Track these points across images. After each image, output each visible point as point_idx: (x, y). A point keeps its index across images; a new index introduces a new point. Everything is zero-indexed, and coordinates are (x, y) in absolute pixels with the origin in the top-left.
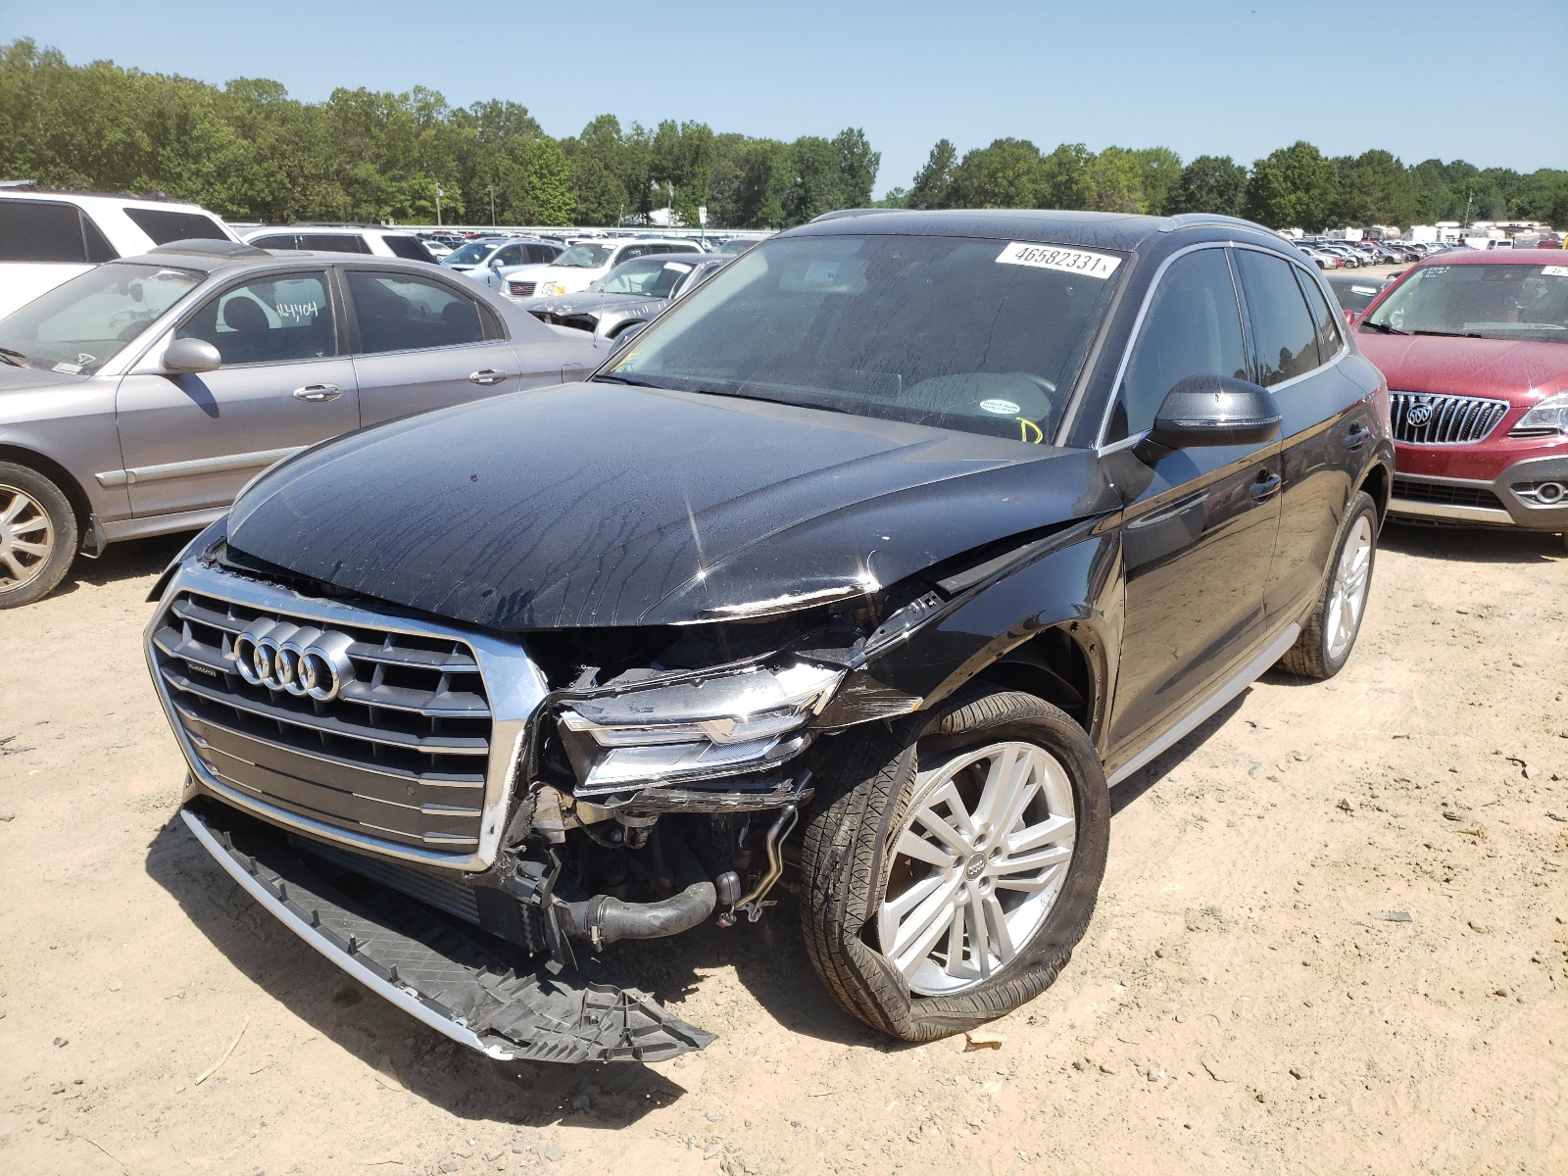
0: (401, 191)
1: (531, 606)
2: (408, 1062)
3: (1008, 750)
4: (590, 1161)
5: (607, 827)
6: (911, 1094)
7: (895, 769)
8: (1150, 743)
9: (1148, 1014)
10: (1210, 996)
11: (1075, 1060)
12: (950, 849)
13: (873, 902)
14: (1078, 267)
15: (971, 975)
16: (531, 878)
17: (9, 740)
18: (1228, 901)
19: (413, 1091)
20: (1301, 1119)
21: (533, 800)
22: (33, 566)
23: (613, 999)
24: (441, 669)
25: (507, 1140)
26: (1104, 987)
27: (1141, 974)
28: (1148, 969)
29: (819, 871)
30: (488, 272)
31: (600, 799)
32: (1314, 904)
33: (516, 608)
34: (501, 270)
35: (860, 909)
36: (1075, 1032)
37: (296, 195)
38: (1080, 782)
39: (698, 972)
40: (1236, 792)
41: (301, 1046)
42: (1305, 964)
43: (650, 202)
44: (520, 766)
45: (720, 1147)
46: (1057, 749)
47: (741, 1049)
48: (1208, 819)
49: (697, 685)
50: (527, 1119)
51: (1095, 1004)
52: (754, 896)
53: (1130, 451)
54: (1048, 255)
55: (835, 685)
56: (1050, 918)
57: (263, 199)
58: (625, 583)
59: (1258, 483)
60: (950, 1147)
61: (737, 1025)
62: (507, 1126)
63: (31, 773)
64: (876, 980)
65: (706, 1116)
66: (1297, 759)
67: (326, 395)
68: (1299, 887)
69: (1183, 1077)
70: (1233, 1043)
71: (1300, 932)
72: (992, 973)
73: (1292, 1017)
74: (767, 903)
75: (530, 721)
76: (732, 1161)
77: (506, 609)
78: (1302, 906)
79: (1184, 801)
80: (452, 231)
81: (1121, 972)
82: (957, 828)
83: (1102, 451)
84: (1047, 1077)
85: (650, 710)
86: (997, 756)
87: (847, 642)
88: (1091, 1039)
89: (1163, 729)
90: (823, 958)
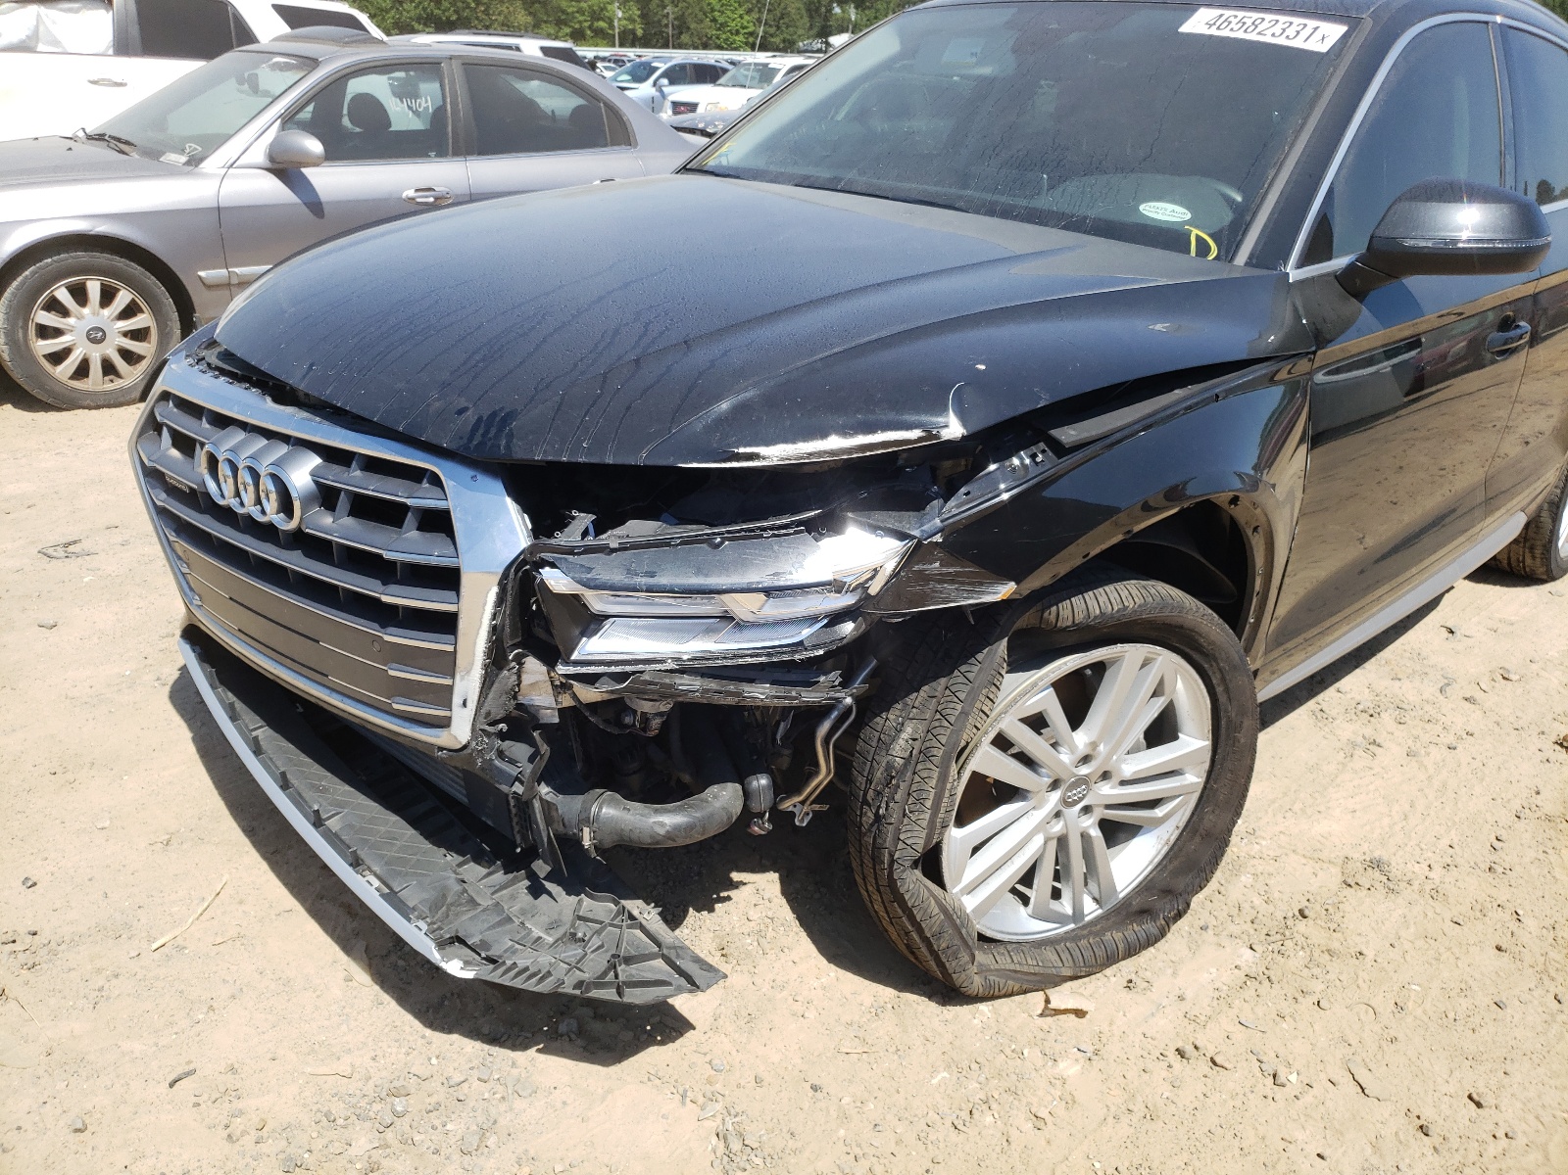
0: (581, 11)
1: (511, 430)
2: (384, 953)
3: (1130, 655)
4: (564, 1103)
5: (615, 707)
6: (965, 1064)
7: (975, 669)
8: (1321, 648)
9: (1283, 992)
10: (1367, 978)
11: (1179, 1045)
12: (1043, 770)
13: (936, 828)
14: (1287, 37)
15: (1061, 919)
16: (512, 762)
17: (75, 542)
18: (1401, 853)
19: (382, 987)
20: (1478, 1164)
21: (515, 670)
22: (137, 365)
23: (611, 911)
24: (409, 502)
25: (475, 1063)
26: (1228, 949)
27: (1278, 938)
28: (1287, 933)
29: (871, 784)
30: (653, 91)
31: (590, 680)
32: (1518, 869)
33: (493, 431)
34: (666, 90)
35: (916, 839)
36: (1185, 1006)
37: (479, 15)
38: (1222, 698)
39: (736, 876)
40: (1421, 712)
41: (274, 917)
42: (1499, 949)
43: (831, 26)
44: (494, 629)
45: (719, 1106)
46: (1196, 656)
47: (767, 981)
48: (1382, 744)
49: (718, 546)
50: (503, 1039)
51: (1213, 970)
52: (801, 798)
53: (1333, 278)
54: (1249, 22)
55: (897, 559)
56: (1168, 859)
57: (448, 18)
58: (628, 408)
59: (1498, 331)
60: (1005, 1144)
61: (767, 947)
62: (478, 1045)
63: (86, 580)
64: (932, 922)
65: (710, 1063)
66: (1504, 678)
67: (436, 199)
68: (1497, 844)
69: (1321, 1085)
70: (1393, 1047)
71: (1495, 906)
72: (1087, 919)
73: (1477, 1020)
74: (817, 807)
75: (505, 575)
76: (730, 1128)
77: (481, 431)
78: (1500, 870)
79: (1354, 717)
80: (628, 54)
81: (1252, 932)
82: (1054, 745)
83: (1294, 274)
84: (1141, 1064)
85: (652, 575)
86: (1114, 661)
87: (916, 503)
88: (1203, 1018)
89: (1336, 634)
90: (870, 888)
